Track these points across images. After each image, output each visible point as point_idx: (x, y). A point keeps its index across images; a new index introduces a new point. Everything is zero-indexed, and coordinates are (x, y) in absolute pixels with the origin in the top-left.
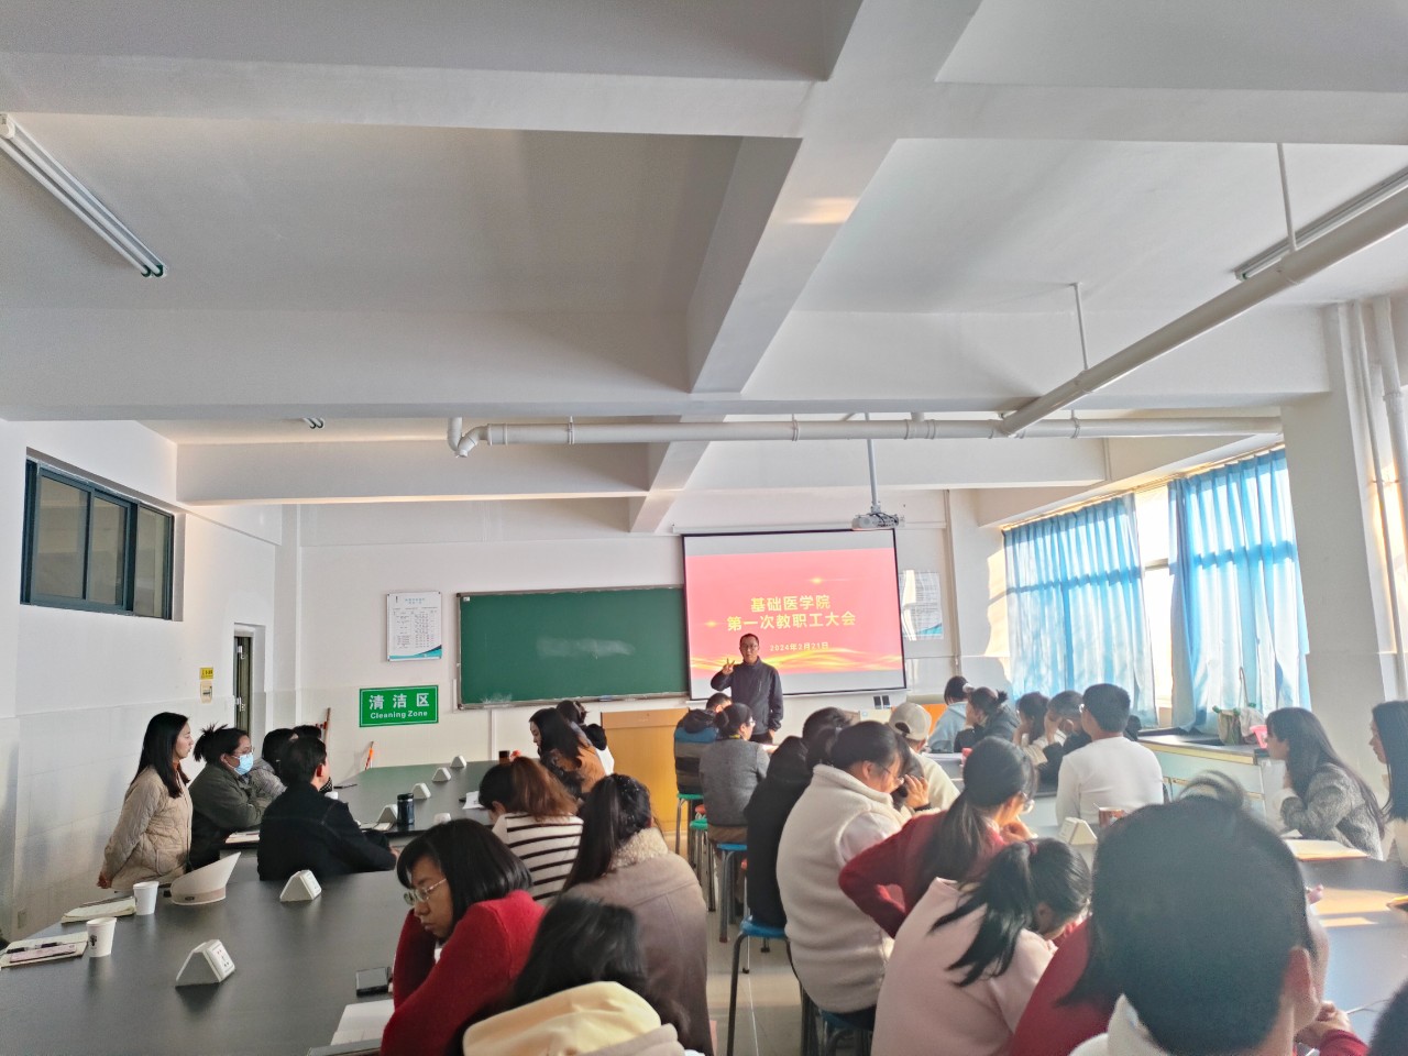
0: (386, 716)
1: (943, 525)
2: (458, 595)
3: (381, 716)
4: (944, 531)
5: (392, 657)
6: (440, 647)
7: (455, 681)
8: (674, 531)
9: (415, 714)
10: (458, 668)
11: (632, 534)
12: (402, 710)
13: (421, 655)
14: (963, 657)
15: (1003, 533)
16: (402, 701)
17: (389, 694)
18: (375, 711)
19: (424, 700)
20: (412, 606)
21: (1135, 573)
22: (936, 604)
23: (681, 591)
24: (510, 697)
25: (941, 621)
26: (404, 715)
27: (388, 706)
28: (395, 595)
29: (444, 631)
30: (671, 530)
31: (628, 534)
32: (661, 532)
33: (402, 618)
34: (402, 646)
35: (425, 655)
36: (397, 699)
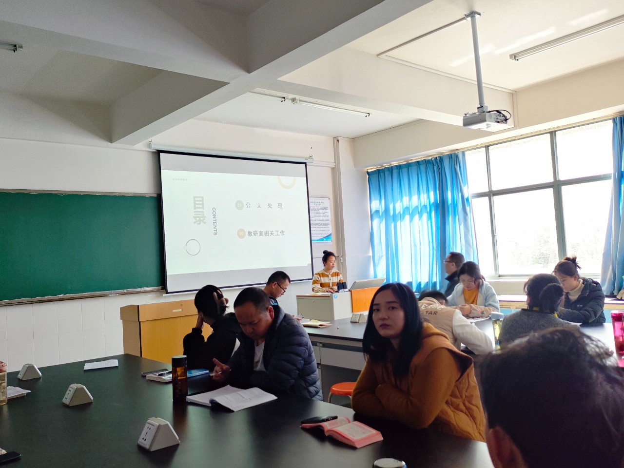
1: (333, 165)
4: (333, 169)
8: (153, 146)
11: (114, 144)
15: (368, 173)
22: (327, 220)
23: (158, 200)
25: (330, 232)
30: (149, 145)
31: (109, 144)
32: (141, 146)
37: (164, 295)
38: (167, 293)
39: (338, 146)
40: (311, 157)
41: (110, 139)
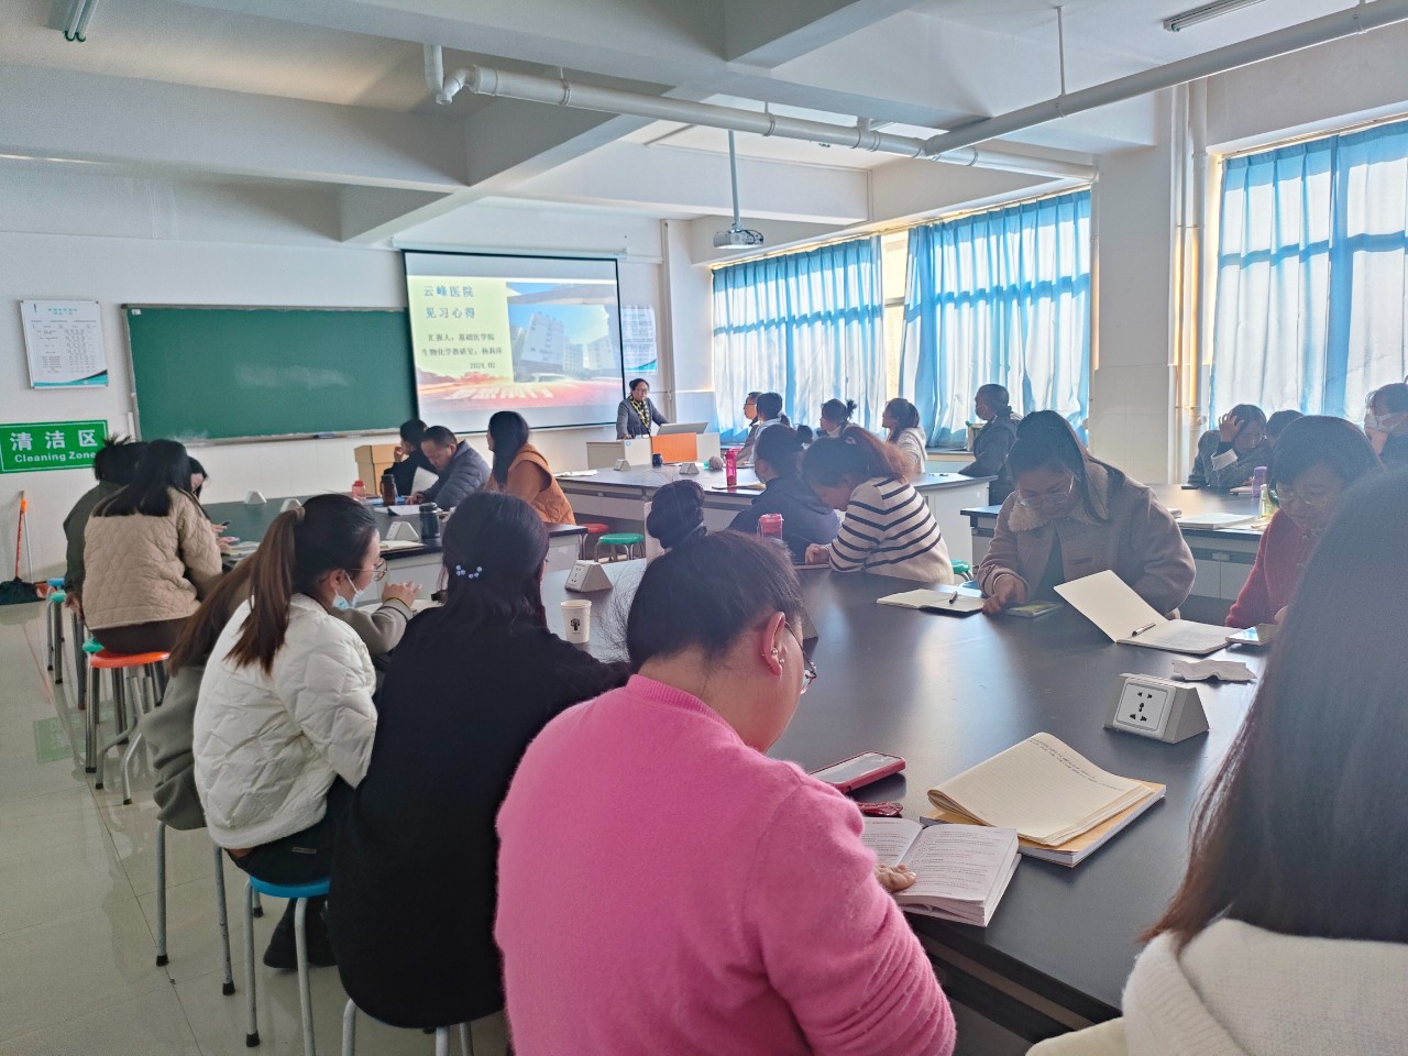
0: (37, 459)
1: (658, 260)
2: (124, 306)
3: (30, 459)
4: (658, 266)
5: (36, 384)
6: (105, 373)
7: (130, 415)
8: (395, 245)
9: (79, 456)
10: (131, 399)
11: (345, 244)
12: (59, 451)
13: (81, 381)
14: (677, 392)
15: (713, 271)
16: (58, 439)
17: (38, 431)
18: (21, 453)
19: (89, 438)
20: (57, 317)
21: (875, 312)
22: (649, 340)
23: (405, 314)
24: (205, 433)
25: (655, 357)
26: (63, 458)
27: (39, 446)
28: (34, 302)
29: (106, 349)
30: (390, 243)
31: (339, 243)
32: (379, 245)
33: (46, 332)
34: (49, 369)
35: (86, 382)
36: (51, 437)
39: (666, 232)
40: (624, 251)
41: (339, 238)
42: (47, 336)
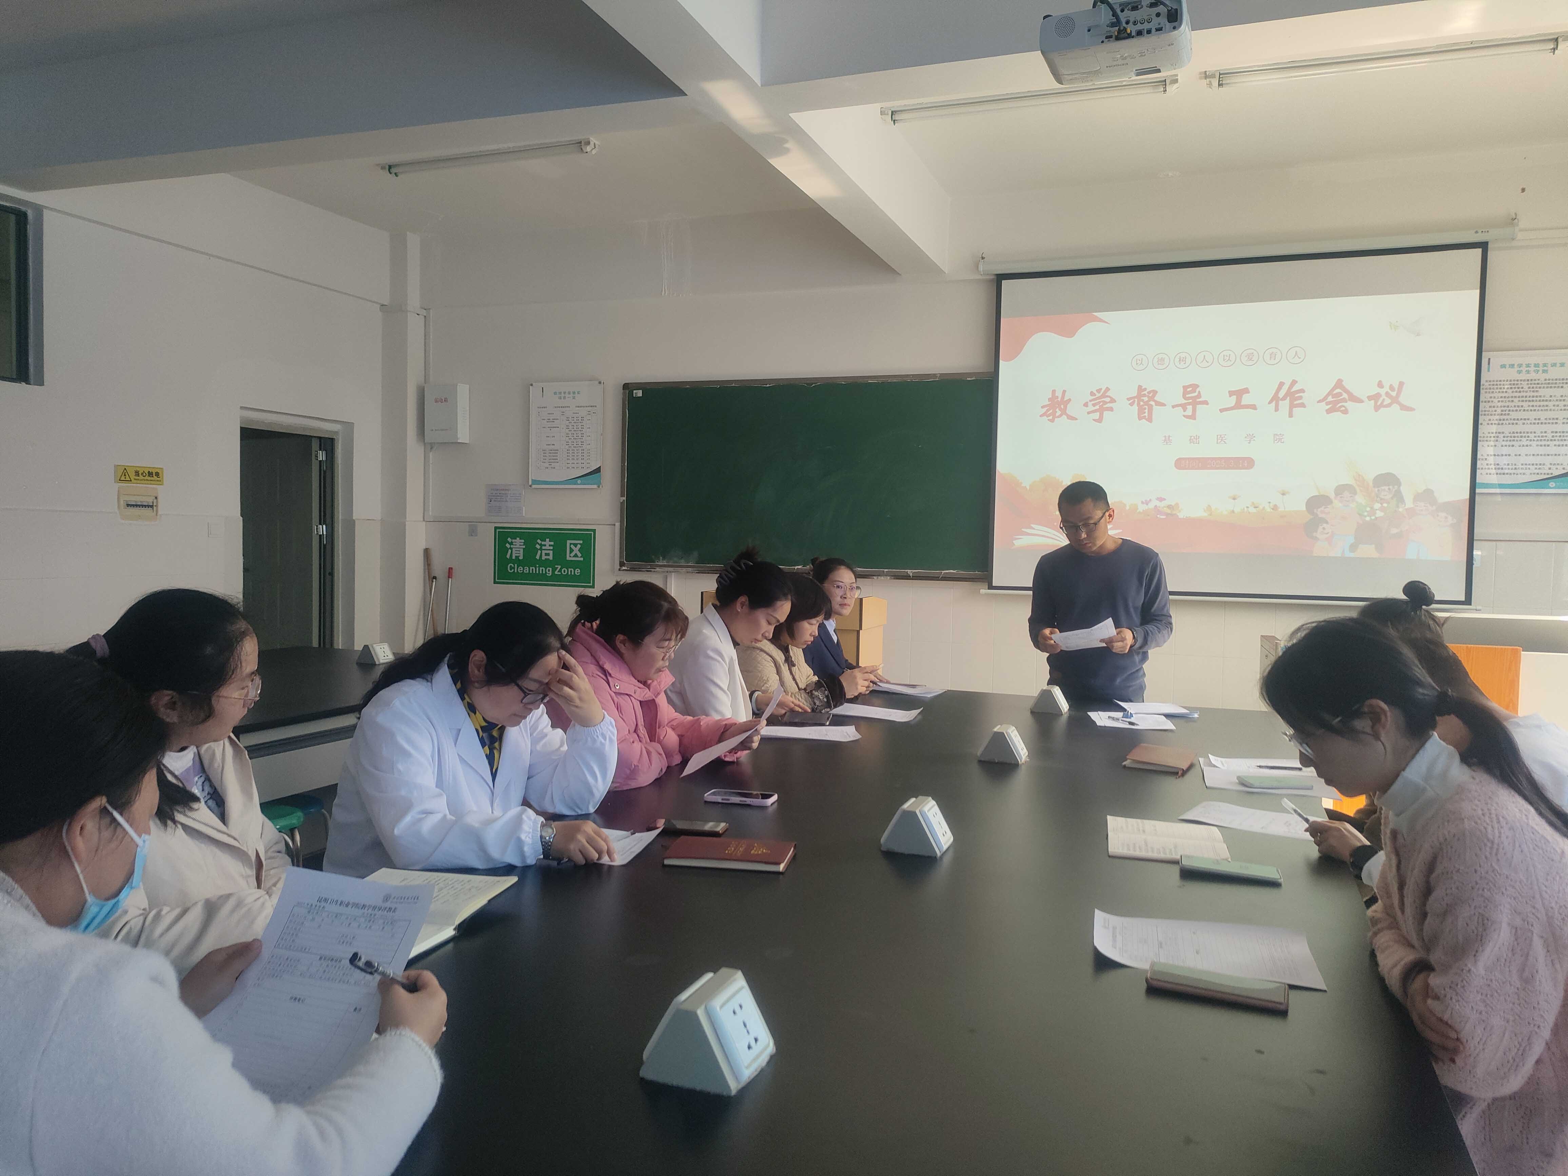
2: (626, 386)
3: (520, 569)
5: (535, 482)
6: (598, 470)
7: (618, 525)
8: (981, 268)
9: (564, 571)
10: (622, 503)
12: (545, 563)
13: (574, 480)
16: (547, 549)
17: (531, 537)
18: (514, 562)
19: (576, 550)
20: (561, 402)
23: (988, 383)
26: (549, 572)
27: (530, 555)
28: (540, 385)
29: (606, 443)
30: (977, 266)
31: (898, 276)
33: (549, 421)
34: (547, 465)
35: (579, 481)
36: (541, 545)
37: (983, 591)
38: (991, 587)
42: (550, 424)
